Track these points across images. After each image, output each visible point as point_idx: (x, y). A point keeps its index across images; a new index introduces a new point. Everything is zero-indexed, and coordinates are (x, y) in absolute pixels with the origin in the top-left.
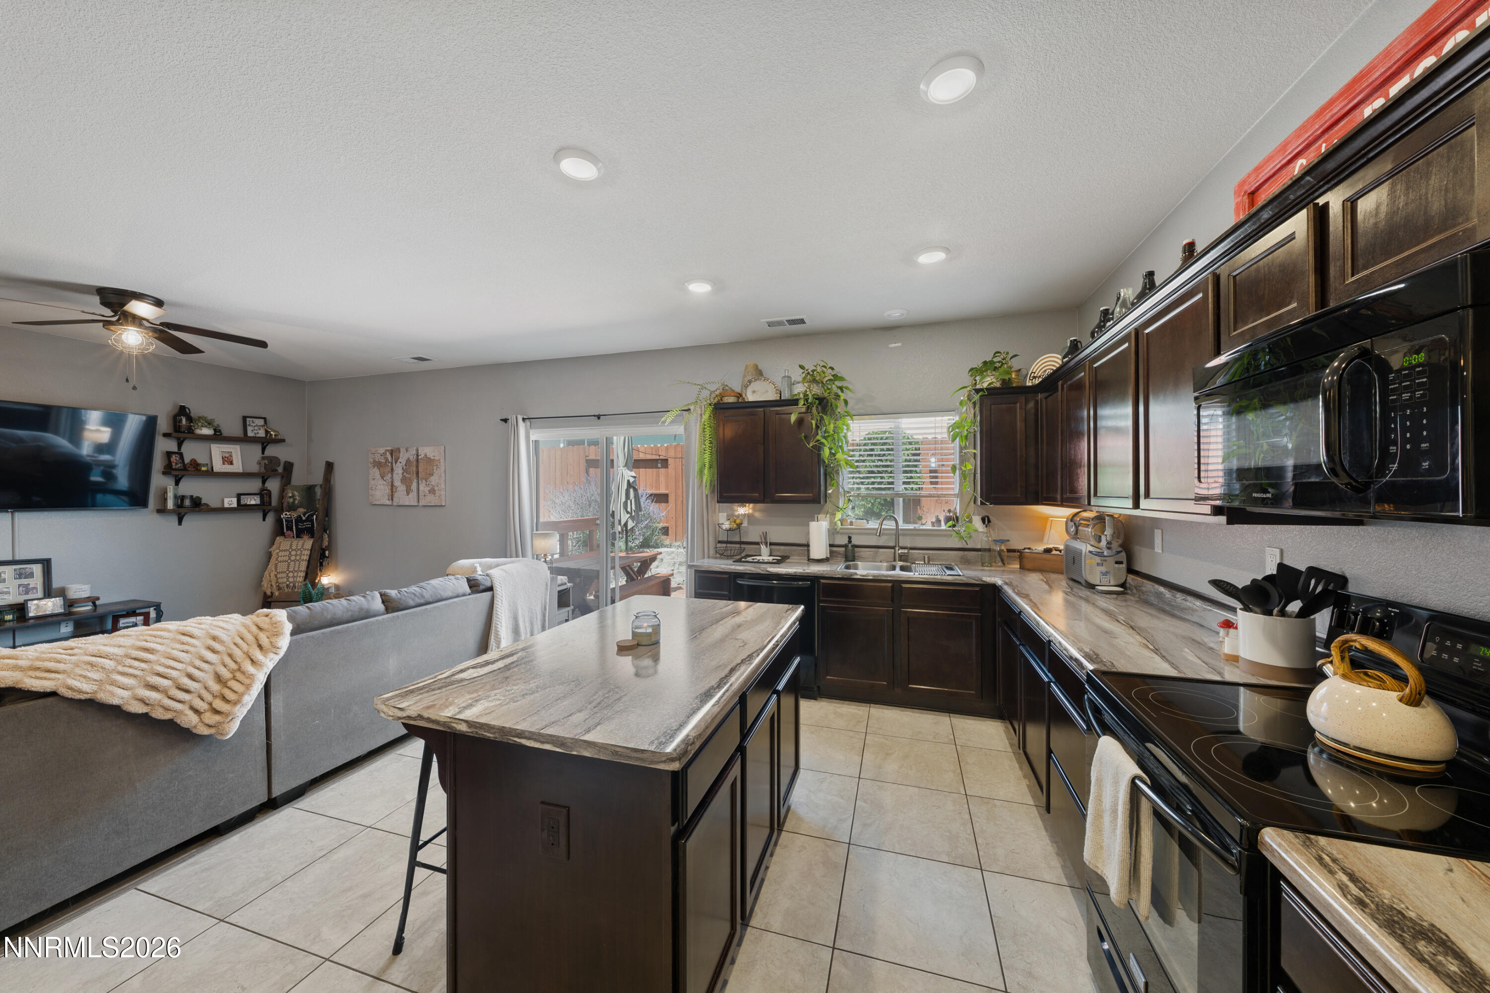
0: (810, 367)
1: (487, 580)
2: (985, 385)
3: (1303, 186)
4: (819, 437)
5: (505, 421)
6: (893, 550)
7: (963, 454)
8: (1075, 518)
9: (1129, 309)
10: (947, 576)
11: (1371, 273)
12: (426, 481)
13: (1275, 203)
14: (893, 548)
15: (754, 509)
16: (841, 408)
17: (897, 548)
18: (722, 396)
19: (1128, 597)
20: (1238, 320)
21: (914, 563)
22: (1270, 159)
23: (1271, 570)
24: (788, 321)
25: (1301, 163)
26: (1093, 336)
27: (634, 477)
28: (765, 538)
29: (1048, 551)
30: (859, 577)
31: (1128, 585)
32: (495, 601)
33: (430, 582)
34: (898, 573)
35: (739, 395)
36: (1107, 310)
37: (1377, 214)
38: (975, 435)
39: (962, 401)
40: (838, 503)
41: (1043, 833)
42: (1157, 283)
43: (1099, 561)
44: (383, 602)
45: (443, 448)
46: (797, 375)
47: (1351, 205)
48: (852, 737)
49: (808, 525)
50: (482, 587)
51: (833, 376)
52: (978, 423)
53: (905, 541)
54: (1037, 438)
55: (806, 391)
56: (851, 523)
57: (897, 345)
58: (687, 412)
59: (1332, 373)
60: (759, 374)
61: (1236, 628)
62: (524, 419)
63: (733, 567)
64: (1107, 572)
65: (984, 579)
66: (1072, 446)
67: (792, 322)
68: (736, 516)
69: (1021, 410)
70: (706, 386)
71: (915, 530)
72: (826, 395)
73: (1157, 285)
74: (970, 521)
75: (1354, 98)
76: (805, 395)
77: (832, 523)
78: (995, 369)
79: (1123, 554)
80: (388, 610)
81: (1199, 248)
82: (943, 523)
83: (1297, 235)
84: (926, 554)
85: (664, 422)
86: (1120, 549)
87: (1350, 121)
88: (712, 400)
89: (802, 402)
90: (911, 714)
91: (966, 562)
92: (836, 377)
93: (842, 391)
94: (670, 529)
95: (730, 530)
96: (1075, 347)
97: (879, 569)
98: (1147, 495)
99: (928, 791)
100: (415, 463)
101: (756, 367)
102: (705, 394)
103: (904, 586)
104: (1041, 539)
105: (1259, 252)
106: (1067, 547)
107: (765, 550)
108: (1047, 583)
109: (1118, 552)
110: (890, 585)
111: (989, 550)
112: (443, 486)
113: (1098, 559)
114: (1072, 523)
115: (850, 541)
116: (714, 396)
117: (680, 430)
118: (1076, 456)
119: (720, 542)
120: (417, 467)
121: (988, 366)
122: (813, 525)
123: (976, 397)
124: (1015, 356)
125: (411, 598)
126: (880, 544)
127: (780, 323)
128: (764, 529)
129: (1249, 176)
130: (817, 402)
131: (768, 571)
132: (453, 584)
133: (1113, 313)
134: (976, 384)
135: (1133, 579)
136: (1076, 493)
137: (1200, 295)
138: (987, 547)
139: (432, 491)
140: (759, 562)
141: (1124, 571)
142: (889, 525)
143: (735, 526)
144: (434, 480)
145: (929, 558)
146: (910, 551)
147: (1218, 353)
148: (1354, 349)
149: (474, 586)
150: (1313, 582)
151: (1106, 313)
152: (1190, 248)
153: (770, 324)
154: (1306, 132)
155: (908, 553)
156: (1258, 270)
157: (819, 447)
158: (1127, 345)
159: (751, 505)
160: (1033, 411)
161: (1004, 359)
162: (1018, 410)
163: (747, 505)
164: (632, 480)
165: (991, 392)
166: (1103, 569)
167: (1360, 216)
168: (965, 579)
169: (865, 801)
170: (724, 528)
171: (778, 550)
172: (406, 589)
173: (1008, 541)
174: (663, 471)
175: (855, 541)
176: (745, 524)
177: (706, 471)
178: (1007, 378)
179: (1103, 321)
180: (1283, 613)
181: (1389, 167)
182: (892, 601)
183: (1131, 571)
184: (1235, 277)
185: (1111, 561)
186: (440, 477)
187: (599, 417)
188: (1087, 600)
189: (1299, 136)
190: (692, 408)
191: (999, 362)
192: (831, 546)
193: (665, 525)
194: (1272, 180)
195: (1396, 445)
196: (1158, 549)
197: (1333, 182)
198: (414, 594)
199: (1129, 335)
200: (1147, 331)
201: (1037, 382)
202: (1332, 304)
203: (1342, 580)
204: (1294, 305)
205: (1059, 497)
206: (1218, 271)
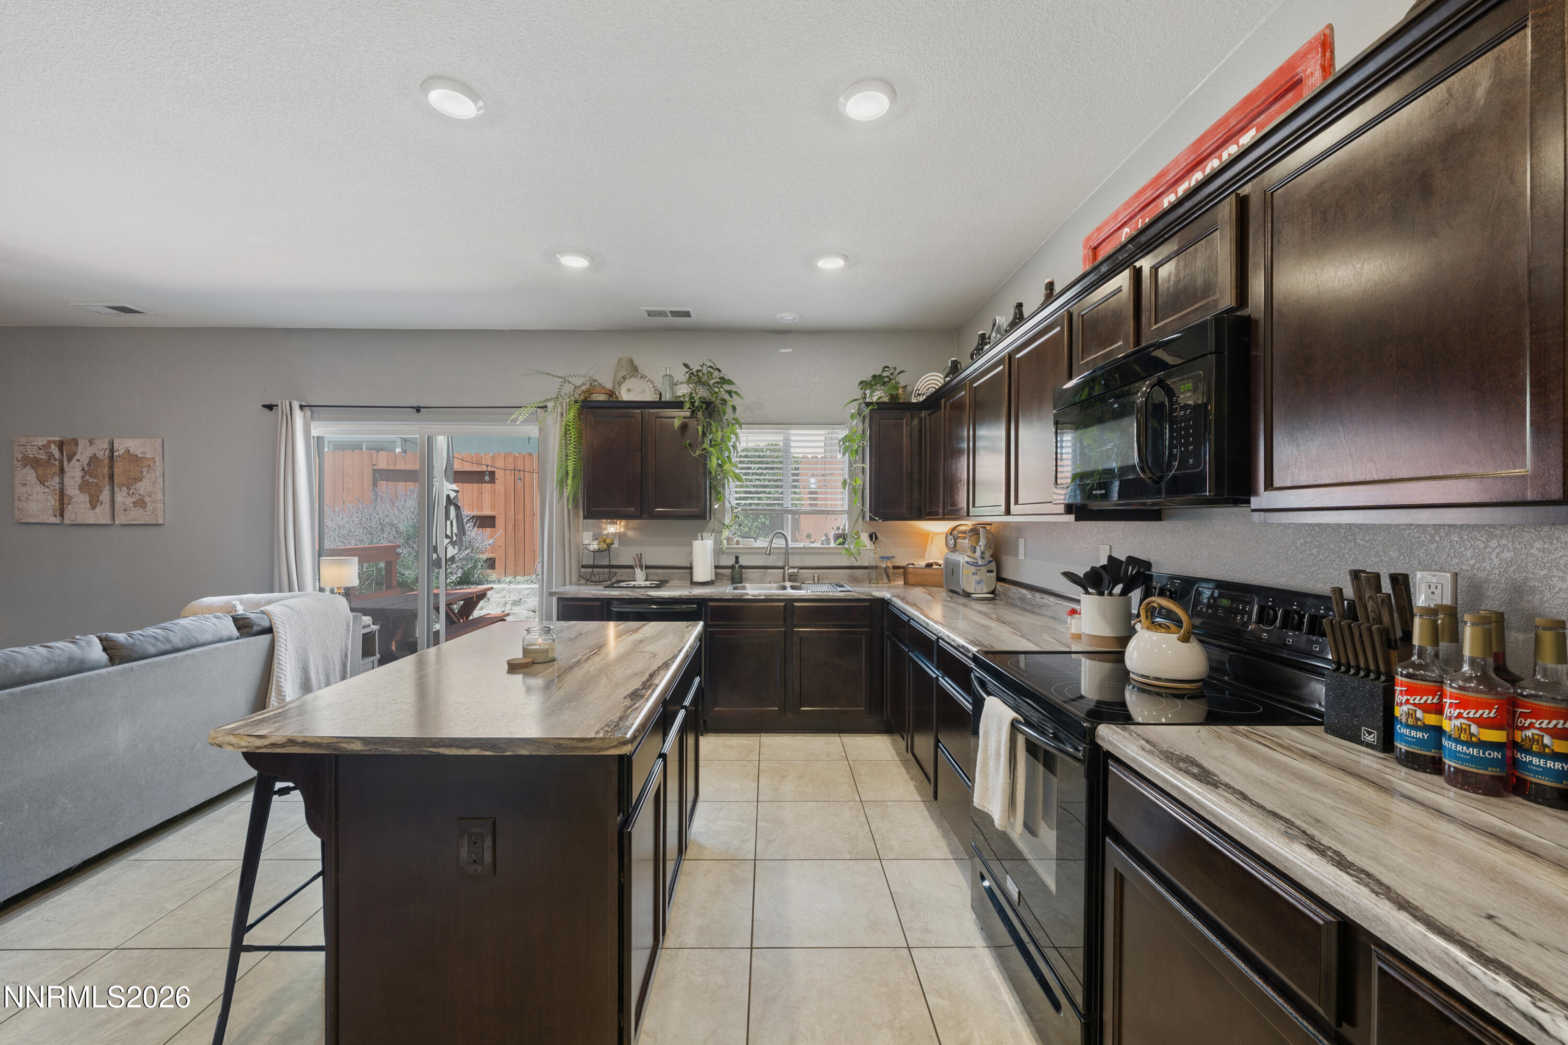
0: (695, 367)
1: (263, 618)
2: (875, 399)
3: (1127, 251)
4: (706, 445)
5: (270, 407)
6: (782, 571)
7: (853, 468)
8: (954, 532)
9: (1003, 335)
10: (837, 593)
11: (1166, 324)
12: (129, 489)
13: (1110, 261)
14: (783, 568)
15: (626, 527)
16: (729, 415)
17: (787, 568)
18: (589, 392)
19: (997, 601)
20: (1085, 352)
21: (804, 583)
22: (1106, 223)
23: (1104, 561)
24: (671, 312)
25: (1126, 232)
26: (972, 359)
27: (457, 492)
28: (640, 561)
29: (929, 565)
30: (750, 597)
31: (997, 592)
32: (276, 647)
33: (176, 621)
34: (790, 593)
35: (611, 393)
36: (984, 334)
37: (1169, 280)
38: (863, 449)
39: (853, 414)
40: (724, 520)
41: (930, 822)
42: (1026, 315)
43: (974, 571)
44: (105, 650)
45: (159, 441)
46: (680, 374)
47: (1155, 269)
48: (745, 766)
49: (691, 545)
50: (255, 629)
51: (720, 378)
52: (867, 438)
53: (795, 561)
54: (920, 455)
55: (691, 393)
56: (738, 543)
57: (787, 350)
58: (543, 410)
59: (1142, 396)
60: (634, 370)
61: (1080, 614)
62: (301, 407)
63: (606, 592)
64: (980, 581)
65: (874, 594)
66: (954, 461)
67: (676, 314)
68: (605, 535)
69: (908, 426)
70: (570, 379)
71: (804, 548)
72: (714, 399)
73: (1025, 317)
74: (859, 537)
75: (1158, 189)
76: (691, 397)
77: (718, 543)
78: (884, 383)
79: (994, 564)
80: (113, 661)
81: (1058, 289)
82: (832, 541)
83: (1123, 288)
84: (816, 573)
85: (515, 420)
86: (991, 559)
87: (1156, 206)
88: (577, 396)
89: (687, 405)
90: (802, 738)
91: (854, 580)
92: (724, 381)
93: (731, 396)
94: (497, 561)
95: (599, 551)
96: (955, 368)
97: (771, 589)
98: (1016, 503)
99: (826, 803)
100: (107, 462)
101: (631, 361)
102: (568, 388)
103: (796, 604)
104: (922, 556)
105: (1099, 298)
106: (947, 561)
107: (640, 574)
108: (930, 594)
109: (990, 562)
110: (783, 604)
111: (876, 567)
112: (159, 496)
113: (973, 569)
114: (952, 537)
115: (737, 561)
116: (580, 391)
117: (533, 431)
118: (956, 470)
119: (583, 566)
120: (111, 467)
121: (877, 380)
122: (697, 544)
123: (867, 411)
124: (902, 372)
125: (149, 643)
126: (769, 564)
127: (662, 314)
128: (638, 550)
129: (1093, 234)
130: (704, 406)
131: (649, 595)
132: (213, 624)
133: (989, 338)
134: (865, 397)
135: (1001, 586)
136: (956, 506)
137: (1058, 329)
138: (874, 565)
139: (140, 503)
140: (634, 587)
141: (994, 579)
142: (779, 543)
143: (605, 546)
144: (143, 487)
145: (818, 577)
146: (800, 571)
147: (1070, 378)
148: (1154, 379)
149: (244, 626)
150: (1130, 568)
151: (983, 336)
152: (1050, 286)
153: (650, 314)
154: (1129, 207)
155: (798, 572)
156: (1098, 312)
157: (705, 457)
158: (1001, 367)
159: (623, 523)
160: (917, 428)
161: (892, 374)
162: (905, 425)
163: (618, 522)
164: (453, 495)
165: (880, 406)
166: (977, 578)
167: (1160, 281)
168: (856, 594)
169: (766, 821)
170: (592, 549)
171: (656, 574)
172: (139, 632)
173: (894, 557)
174: (487, 487)
175: (744, 561)
176: (616, 545)
177: (570, 481)
178: (894, 393)
179: (981, 345)
180: (1110, 594)
181: (1176, 248)
182: (785, 620)
183: (1000, 579)
184: (1083, 316)
185: (984, 569)
186: (154, 483)
187: (418, 409)
188: (964, 605)
189: (1125, 210)
190: (550, 405)
191: (887, 377)
192: (716, 567)
193: (492, 555)
194: (1108, 240)
195: (1177, 448)
196: (1021, 557)
197: (1145, 252)
198: (154, 637)
199: (1002, 359)
200: (1018, 356)
201: (921, 400)
202: (1143, 345)
203: (1148, 565)
204: (1120, 343)
205: (941, 511)
206: (1071, 310)
